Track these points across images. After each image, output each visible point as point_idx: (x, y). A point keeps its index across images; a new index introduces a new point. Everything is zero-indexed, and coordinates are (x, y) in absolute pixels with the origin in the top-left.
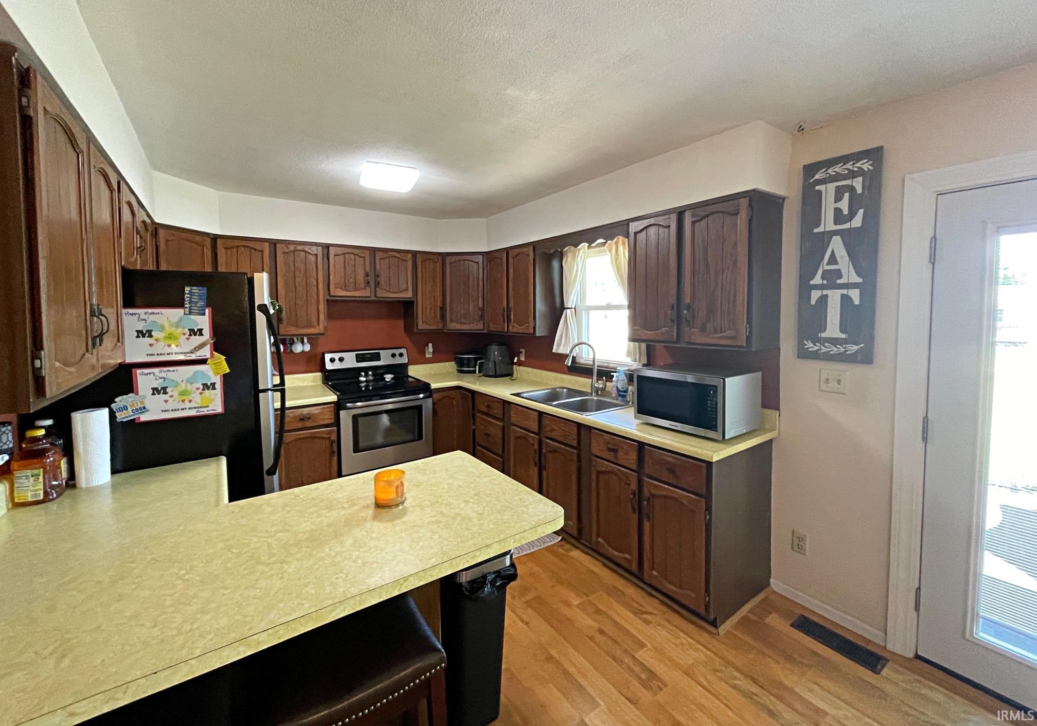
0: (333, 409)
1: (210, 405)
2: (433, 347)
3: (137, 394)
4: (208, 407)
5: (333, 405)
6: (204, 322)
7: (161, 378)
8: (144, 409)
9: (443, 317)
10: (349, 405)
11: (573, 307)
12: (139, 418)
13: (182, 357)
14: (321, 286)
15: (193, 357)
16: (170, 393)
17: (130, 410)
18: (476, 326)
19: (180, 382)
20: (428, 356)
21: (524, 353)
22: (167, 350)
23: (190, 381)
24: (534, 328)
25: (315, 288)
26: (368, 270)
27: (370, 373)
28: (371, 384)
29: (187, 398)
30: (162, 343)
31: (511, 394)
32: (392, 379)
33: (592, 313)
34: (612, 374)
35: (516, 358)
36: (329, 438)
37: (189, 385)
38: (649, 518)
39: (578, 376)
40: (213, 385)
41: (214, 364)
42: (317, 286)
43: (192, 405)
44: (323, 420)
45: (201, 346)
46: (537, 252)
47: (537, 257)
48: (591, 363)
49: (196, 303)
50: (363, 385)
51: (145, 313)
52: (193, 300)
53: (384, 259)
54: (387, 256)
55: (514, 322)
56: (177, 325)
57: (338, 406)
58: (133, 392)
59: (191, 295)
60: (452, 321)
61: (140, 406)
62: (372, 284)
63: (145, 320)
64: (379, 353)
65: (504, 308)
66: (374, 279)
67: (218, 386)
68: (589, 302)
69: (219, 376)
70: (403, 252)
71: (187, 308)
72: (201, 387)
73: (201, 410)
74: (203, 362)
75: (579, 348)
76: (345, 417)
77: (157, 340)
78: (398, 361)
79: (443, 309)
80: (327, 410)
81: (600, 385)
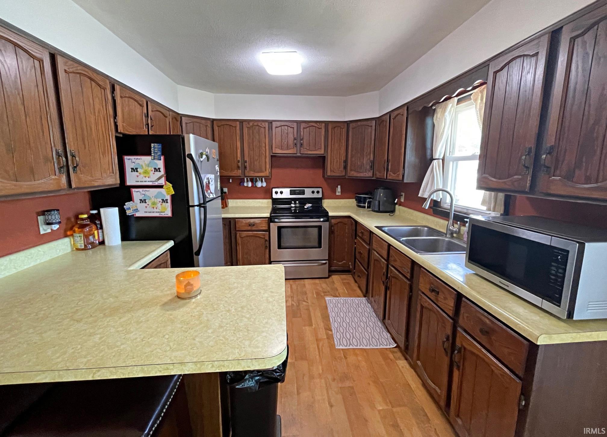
0: (267, 221)
1: (165, 212)
2: (341, 187)
3: (134, 202)
4: (164, 212)
5: (267, 219)
6: (160, 164)
7: (143, 194)
8: (137, 210)
9: (345, 168)
10: (276, 220)
11: (441, 157)
12: (135, 214)
13: (150, 184)
14: (267, 147)
15: (156, 184)
16: (147, 203)
17: (131, 210)
18: (368, 174)
19: (151, 197)
20: (337, 194)
21: (404, 195)
22: (145, 179)
23: (156, 197)
24: (403, 176)
25: (264, 149)
26: (296, 136)
27: (297, 202)
28: (298, 209)
29: (155, 206)
30: (142, 175)
31: (376, 227)
32: (311, 207)
33: (460, 163)
34: (465, 220)
35: (397, 200)
36: (264, 238)
37: (155, 199)
38: (458, 368)
39: (439, 218)
40: (167, 200)
41: (167, 188)
42: (265, 147)
43: (158, 210)
44: (262, 227)
45: (159, 178)
46: (410, 111)
47: (409, 116)
48: (449, 207)
49: (157, 153)
50: (293, 209)
51: (134, 159)
52: (155, 151)
53: (306, 128)
54: (308, 126)
55: (390, 171)
56: (148, 166)
57: (271, 220)
58: (132, 201)
59: (154, 149)
60: (351, 170)
61: (136, 208)
62: (298, 145)
63: (134, 162)
64: (304, 190)
65: (385, 160)
66: (298, 141)
67: (169, 201)
68: (457, 154)
69: (169, 196)
70: (319, 123)
71: (152, 156)
72: (161, 201)
73: (161, 213)
74: (161, 187)
75: (436, 194)
76: (274, 227)
77: (140, 173)
78: (316, 196)
79: (346, 162)
80: (264, 221)
81: (456, 228)
